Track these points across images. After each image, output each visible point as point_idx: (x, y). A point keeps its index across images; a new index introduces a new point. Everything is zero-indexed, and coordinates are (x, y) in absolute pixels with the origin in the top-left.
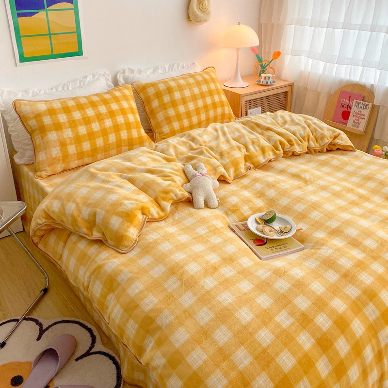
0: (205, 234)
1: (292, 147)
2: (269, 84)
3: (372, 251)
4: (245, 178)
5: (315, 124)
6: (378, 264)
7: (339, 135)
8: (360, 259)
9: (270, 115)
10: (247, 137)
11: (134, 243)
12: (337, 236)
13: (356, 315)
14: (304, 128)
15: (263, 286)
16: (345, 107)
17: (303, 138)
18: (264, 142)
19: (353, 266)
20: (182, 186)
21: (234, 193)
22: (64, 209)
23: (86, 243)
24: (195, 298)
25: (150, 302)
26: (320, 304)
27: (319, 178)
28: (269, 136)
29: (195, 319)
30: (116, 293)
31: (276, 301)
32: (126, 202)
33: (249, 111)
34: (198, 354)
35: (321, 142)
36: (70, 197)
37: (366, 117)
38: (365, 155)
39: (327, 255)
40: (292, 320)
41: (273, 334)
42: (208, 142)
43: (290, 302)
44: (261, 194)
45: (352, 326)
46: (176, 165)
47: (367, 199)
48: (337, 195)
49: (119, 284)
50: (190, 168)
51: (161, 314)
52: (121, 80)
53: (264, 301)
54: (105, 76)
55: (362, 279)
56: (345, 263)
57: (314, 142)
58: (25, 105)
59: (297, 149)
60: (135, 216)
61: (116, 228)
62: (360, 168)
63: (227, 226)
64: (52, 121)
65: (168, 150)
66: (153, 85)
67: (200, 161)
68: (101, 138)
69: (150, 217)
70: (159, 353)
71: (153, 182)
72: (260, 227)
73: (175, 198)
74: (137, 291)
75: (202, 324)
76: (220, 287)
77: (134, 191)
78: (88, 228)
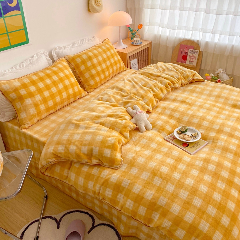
0: (157, 147)
1: (174, 85)
2: (139, 44)
4: (158, 108)
5: (180, 69)
7: (195, 74)
9: (153, 66)
10: (150, 83)
11: (122, 162)
12: (221, 133)
14: (177, 73)
15: (203, 170)
16: (184, 53)
17: (178, 79)
18: (160, 85)
19: (237, 148)
20: (130, 120)
21: (158, 119)
22: (68, 150)
23: (88, 168)
24: (174, 186)
25: (150, 194)
27: (196, 101)
28: (160, 81)
29: (179, 197)
30: (124, 193)
31: (213, 177)
33: (132, 62)
35: (187, 79)
36: (69, 142)
37: (197, 58)
38: (210, 83)
39: (222, 145)
41: (220, 194)
42: (130, 90)
44: (171, 116)
47: (223, 109)
48: (209, 109)
49: (124, 188)
50: (130, 109)
51: (159, 199)
54: (45, 54)
57: (184, 80)
58: (5, 84)
59: (177, 86)
61: (109, 156)
62: (211, 91)
64: (26, 91)
65: (111, 99)
66: (79, 56)
67: (134, 103)
68: (59, 97)
70: (166, 220)
72: (181, 136)
73: (130, 129)
74: (139, 190)
76: (184, 176)
77: (108, 131)
78: (88, 159)
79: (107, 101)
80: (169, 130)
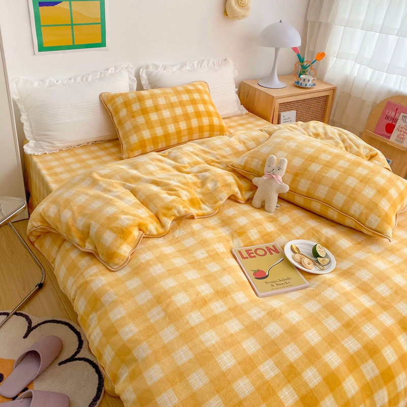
0: (204, 259)
2: (308, 86)
3: (384, 299)
6: (388, 315)
8: (368, 307)
11: (125, 262)
12: (346, 279)
13: (351, 372)
15: (254, 328)
16: (390, 119)
22: (60, 215)
24: (177, 334)
25: (130, 330)
26: (312, 356)
29: (173, 357)
31: (263, 348)
32: (123, 217)
33: (283, 114)
34: (169, 396)
36: (67, 203)
39: (331, 298)
40: (277, 371)
41: (253, 384)
43: (279, 350)
45: (344, 384)
46: (185, 178)
49: (103, 305)
51: (139, 346)
52: (144, 76)
53: (250, 346)
54: (128, 69)
55: (365, 331)
56: (350, 310)
60: (130, 233)
61: (108, 244)
63: (229, 251)
69: (148, 233)
70: (130, 387)
71: (156, 195)
73: (178, 215)
74: (119, 316)
75: (179, 363)
76: (206, 324)
77: (134, 205)
78: (81, 239)
79: (175, 159)
80: (252, 238)
